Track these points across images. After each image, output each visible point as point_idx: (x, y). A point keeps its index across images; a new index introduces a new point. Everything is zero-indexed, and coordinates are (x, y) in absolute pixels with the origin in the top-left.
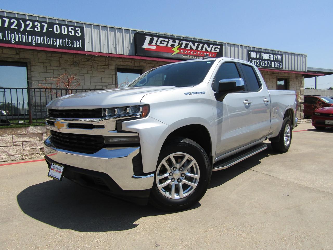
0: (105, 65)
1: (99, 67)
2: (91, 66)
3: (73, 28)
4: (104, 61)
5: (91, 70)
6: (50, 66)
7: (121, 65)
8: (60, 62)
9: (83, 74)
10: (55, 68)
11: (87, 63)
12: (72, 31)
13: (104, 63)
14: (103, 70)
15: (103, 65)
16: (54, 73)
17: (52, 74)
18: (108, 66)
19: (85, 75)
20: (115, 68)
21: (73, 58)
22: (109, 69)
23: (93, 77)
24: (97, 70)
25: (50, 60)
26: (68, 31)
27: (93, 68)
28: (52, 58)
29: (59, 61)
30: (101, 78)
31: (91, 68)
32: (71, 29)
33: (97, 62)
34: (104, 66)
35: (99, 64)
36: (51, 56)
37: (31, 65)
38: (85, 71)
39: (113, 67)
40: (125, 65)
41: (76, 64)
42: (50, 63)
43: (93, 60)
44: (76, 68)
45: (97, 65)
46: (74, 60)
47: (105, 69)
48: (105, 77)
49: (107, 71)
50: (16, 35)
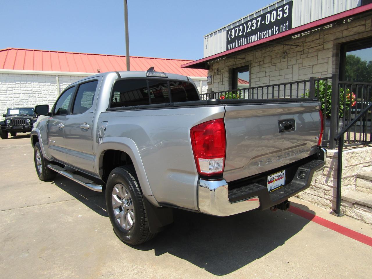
0: (319, 45)
1: (310, 51)
2: (301, 51)
3: (281, 9)
4: (317, 39)
5: (301, 59)
6: (264, 64)
7: (344, 36)
8: (271, 57)
9: (291, 66)
10: (267, 65)
11: (298, 49)
12: (280, 14)
13: (318, 41)
14: (316, 54)
15: (316, 46)
16: (267, 71)
17: (265, 72)
18: (322, 46)
19: (294, 66)
20: (334, 46)
21: (283, 48)
22: (324, 50)
23: (302, 68)
24: (307, 57)
25: (264, 57)
26: (277, 15)
27: (303, 54)
28: (265, 55)
29: (271, 55)
30: (312, 66)
31: (301, 54)
32: (280, 11)
33: (308, 43)
34: (317, 48)
35: (311, 47)
36: (265, 53)
37: (252, 66)
38: (293, 61)
39: (330, 45)
40: (351, 33)
41: (285, 54)
42: (263, 61)
43: (304, 42)
44: (284, 60)
45: (309, 49)
46: (284, 50)
47: (318, 51)
48: (318, 64)
49: (321, 55)
50: (242, 41)
